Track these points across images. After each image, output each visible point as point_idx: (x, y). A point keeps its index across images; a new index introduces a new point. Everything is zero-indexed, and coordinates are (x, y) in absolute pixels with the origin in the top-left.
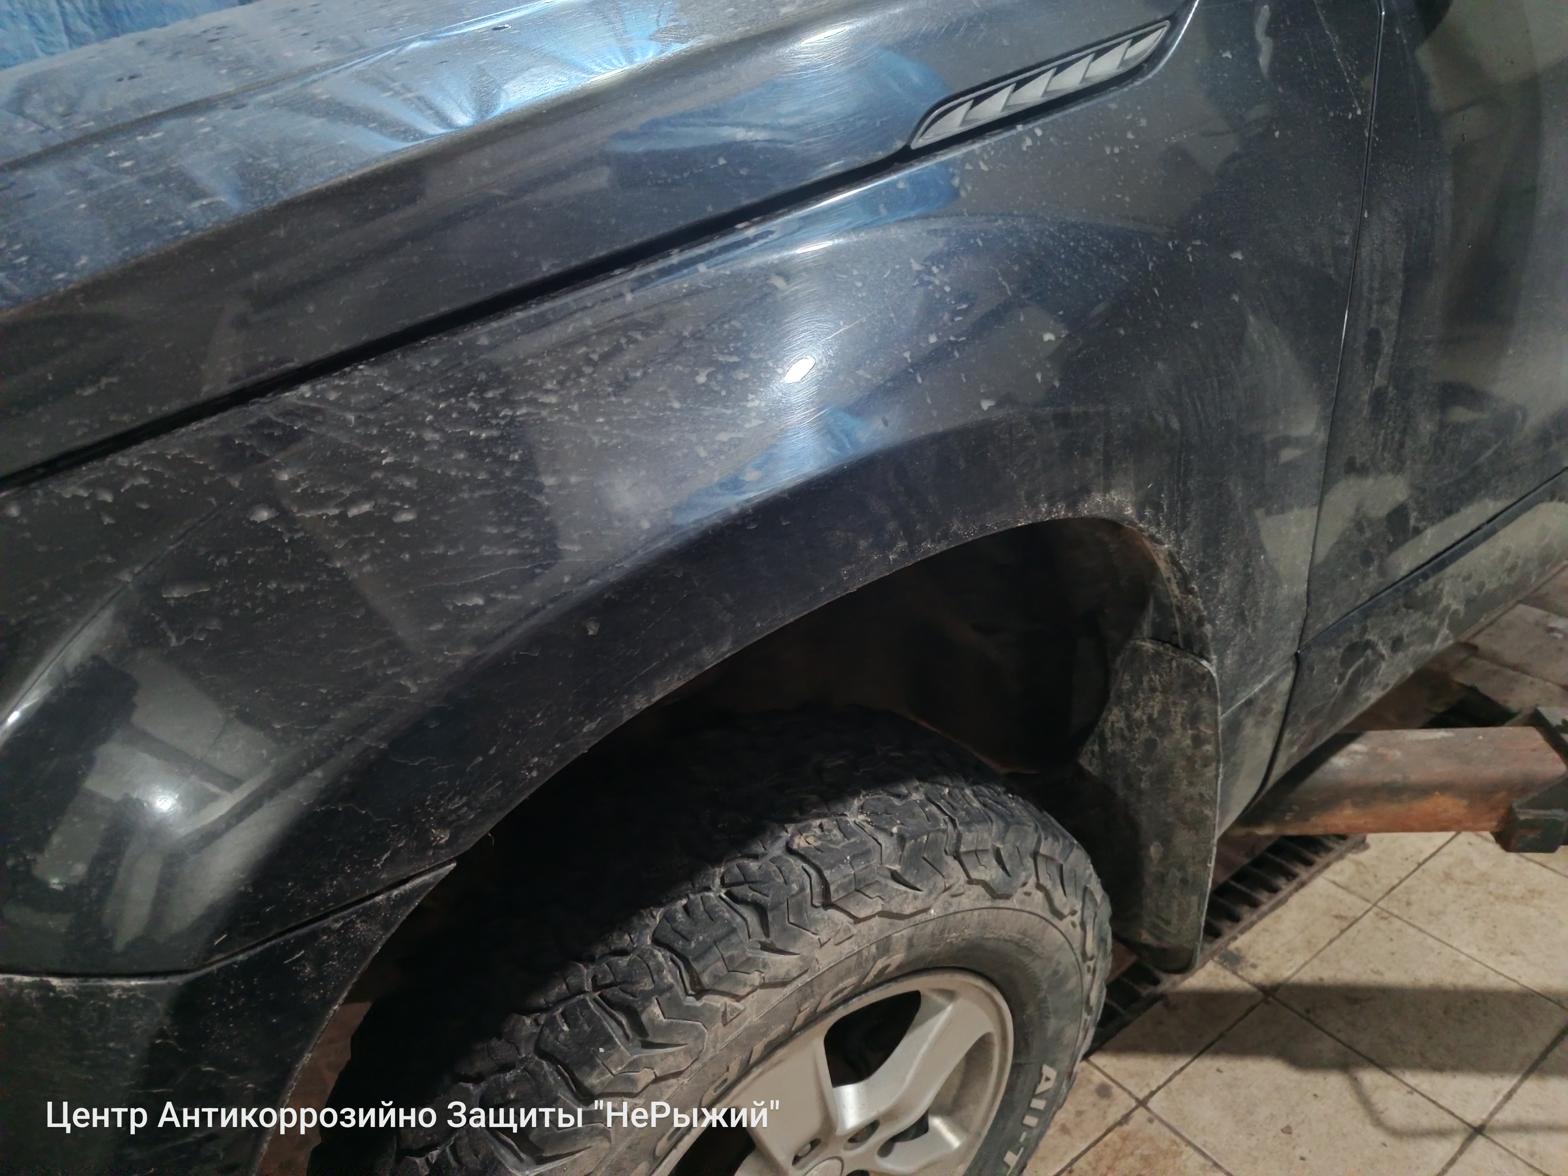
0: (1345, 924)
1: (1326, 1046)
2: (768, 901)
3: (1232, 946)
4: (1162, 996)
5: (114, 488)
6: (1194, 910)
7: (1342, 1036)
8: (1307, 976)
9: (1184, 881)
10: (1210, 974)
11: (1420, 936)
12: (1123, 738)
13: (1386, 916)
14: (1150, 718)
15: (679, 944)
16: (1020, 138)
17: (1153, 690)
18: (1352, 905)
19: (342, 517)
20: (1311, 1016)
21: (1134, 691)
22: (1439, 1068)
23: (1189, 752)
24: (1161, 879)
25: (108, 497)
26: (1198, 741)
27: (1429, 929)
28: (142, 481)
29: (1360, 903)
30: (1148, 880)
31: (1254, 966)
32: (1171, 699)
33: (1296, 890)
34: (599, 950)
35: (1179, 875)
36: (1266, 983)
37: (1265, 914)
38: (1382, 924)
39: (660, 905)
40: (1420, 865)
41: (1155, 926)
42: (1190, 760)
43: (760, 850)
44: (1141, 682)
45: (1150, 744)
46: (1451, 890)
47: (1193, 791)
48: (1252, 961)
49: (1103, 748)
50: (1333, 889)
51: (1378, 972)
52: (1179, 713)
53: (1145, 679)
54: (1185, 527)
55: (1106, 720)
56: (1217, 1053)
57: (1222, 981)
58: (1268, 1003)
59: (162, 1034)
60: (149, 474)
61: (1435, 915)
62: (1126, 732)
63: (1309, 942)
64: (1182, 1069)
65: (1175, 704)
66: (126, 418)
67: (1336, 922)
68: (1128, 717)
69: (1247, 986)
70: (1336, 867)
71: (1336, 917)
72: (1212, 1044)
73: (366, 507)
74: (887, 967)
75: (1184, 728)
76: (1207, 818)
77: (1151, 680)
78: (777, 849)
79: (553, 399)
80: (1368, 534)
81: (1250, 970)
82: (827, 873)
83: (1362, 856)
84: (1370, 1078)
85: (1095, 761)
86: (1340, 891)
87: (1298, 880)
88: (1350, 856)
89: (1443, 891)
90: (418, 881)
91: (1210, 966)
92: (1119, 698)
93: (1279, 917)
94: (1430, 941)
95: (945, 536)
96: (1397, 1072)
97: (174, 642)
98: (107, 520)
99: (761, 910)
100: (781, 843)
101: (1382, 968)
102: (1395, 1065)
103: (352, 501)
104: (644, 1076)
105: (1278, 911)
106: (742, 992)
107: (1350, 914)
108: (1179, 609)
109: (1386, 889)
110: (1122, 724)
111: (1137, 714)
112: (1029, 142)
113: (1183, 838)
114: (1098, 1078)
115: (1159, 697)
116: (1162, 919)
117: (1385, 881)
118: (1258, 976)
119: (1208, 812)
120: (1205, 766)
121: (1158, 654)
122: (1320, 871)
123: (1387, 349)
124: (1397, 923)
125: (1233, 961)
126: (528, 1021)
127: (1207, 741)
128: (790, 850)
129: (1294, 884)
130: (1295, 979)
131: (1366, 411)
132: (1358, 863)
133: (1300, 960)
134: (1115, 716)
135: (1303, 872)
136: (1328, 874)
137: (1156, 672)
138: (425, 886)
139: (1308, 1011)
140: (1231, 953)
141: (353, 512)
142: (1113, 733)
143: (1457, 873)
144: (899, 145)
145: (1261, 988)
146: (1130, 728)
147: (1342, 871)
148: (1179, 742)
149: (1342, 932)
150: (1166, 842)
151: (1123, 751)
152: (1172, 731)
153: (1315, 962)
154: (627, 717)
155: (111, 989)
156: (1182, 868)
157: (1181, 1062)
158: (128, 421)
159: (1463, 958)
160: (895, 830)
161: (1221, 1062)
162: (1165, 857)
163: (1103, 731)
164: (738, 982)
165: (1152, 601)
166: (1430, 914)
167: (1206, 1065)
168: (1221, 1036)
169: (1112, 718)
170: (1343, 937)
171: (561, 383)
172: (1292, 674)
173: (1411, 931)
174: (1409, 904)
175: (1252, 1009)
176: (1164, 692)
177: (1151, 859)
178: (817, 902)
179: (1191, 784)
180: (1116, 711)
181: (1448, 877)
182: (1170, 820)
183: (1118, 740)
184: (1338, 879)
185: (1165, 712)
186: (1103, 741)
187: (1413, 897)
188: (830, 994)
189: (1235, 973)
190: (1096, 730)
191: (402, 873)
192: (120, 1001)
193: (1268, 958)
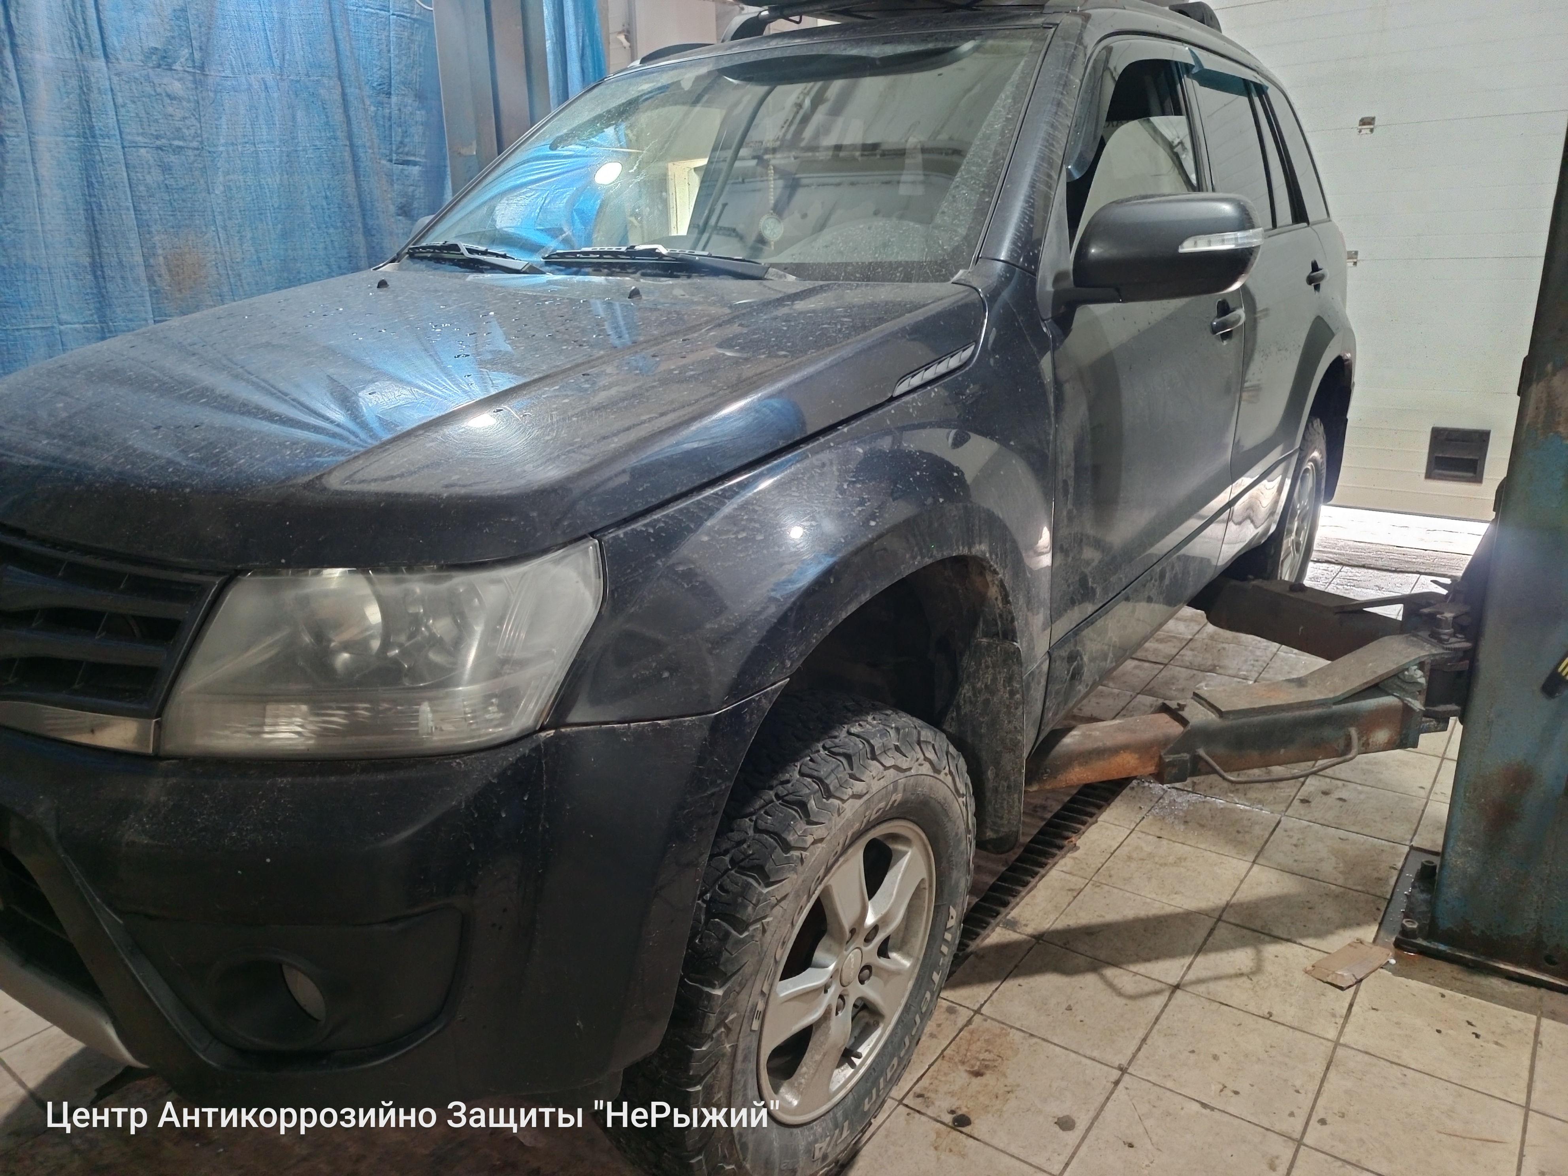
0: (1075, 894)
1: (1081, 960)
2: (850, 751)
3: (1009, 917)
4: (971, 953)
5: (654, 527)
6: (1017, 804)
7: (1089, 954)
8: (1060, 925)
9: (1009, 787)
10: (999, 934)
11: (1121, 893)
12: (971, 702)
13: (1098, 885)
14: (986, 686)
15: (815, 773)
16: (929, 392)
17: (987, 667)
18: (1079, 882)
19: (736, 538)
20: (1068, 946)
21: (977, 671)
22: (1148, 960)
23: (1008, 703)
24: (996, 790)
25: (651, 531)
26: (1012, 693)
27: (1126, 888)
28: (662, 525)
29: (1080, 880)
30: (988, 794)
31: (1026, 925)
32: (998, 670)
33: (1040, 880)
34: (775, 782)
35: (1006, 784)
36: (1036, 933)
37: (1024, 897)
38: (1097, 890)
39: (797, 761)
40: (1112, 854)
41: (994, 823)
42: (1008, 707)
43: (836, 734)
44: (981, 664)
45: (987, 702)
46: (1133, 865)
47: (1011, 726)
48: (1024, 922)
49: (958, 714)
50: (1063, 875)
51: (1102, 916)
52: (1001, 678)
53: (983, 661)
54: (1006, 567)
55: (961, 694)
56: (1016, 976)
57: (1008, 937)
58: (1039, 944)
59: (705, 740)
60: (664, 522)
61: (1127, 880)
62: (973, 699)
63: (1056, 907)
64: (997, 989)
65: (1000, 673)
66: (653, 500)
67: (1070, 893)
68: (973, 688)
69: (1024, 937)
70: (1062, 862)
71: (1069, 890)
72: (1011, 972)
73: (744, 535)
74: (895, 801)
75: (1005, 687)
76: (1019, 741)
77: (986, 661)
78: (843, 734)
79: (797, 494)
80: (1072, 588)
81: (1024, 928)
82: (872, 741)
83: (1076, 854)
84: (1110, 972)
85: (953, 724)
86: (1068, 875)
87: (1039, 875)
88: (1069, 855)
89: (1129, 866)
90: (779, 683)
91: (998, 930)
92: (968, 677)
93: (1034, 896)
94: (1128, 894)
95: (931, 556)
96: (1125, 966)
97: (686, 586)
98: (652, 540)
99: (848, 757)
100: (845, 730)
101: (1103, 913)
102: (1123, 963)
103: (737, 532)
104: (810, 839)
105: (1032, 893)
106: (845, 797)
107: (1077, 887)
108: (1001, 616)
109: (1095, 870)
110: (970, 694)
111: (979, 685)
112: (933, 394)
113: (1007, 757)
114: (945, 1004)
115: (991, 671)
116: (998, 817)
117: (1093, 866)
118: (1030, 930)
119: (1019, 738)
120: (1016, 708)
121: (989, 645)
122: (1051, 868)
123: (1071, 490)
124: (1106, 888)
125: (1012, 925)
126: (747, 820)
127: (1018, 692)
128: (849, 733)
129: (1037, 878)
130: (1052, 928)
131: (1065, 521)
132: (1074, 858)
133: (1053, 917)
134: (966, 690)
135: (1042, 871)
136: (1057, 867)
137: (989, 656)
138: (781, 686)
139: (1065, 944)
140: (1009, 920)
141: (740, 536)
142: (965, 701)
143: (1135, 855)
144: (890, 395)
145: (1033, 936)
146: (975, 695)
147: (1066, 865)
148: (1002, 697)
149: (1075, 897)
150: (997, 764)
151: (971, 711)
152: (998, 691)
153: (1062, 916)
154: (840, 621)
155: (685, 722)
156: (1007, 779)
157: (995, 985)
158: (654, 501)
159: (1148, 900)
160: (893, 725)
161: (1020, 981)
162: (997, 775)
163: (958, 702)
164: (843, 793)
165: (981, 619)
166: (1125, 880)
167: (1011, 985)
168: (1016, 966)
169: (964, 691)
170: (1076, 900)
171: (797, 488)
172: (1048, 661)
173: (1115, 891)
174: (1110, 876)
175: (1031, 948)
176: (994, 667)
177: (988, 779)
178: (869, 756)
179: (1009, 722)
180: (966, 686)
181: (1130, 858)
182: (999, 750)
183: (968, 705)
184: (1064, 869)
185: (994, 679)
186: (958, 708)
187: (1112, 872)
188: (875, 812)
189: (1015, 931)
190: (955, 702)
191: (777, 678)
192: (689, 726)
193: (1033, 920)
